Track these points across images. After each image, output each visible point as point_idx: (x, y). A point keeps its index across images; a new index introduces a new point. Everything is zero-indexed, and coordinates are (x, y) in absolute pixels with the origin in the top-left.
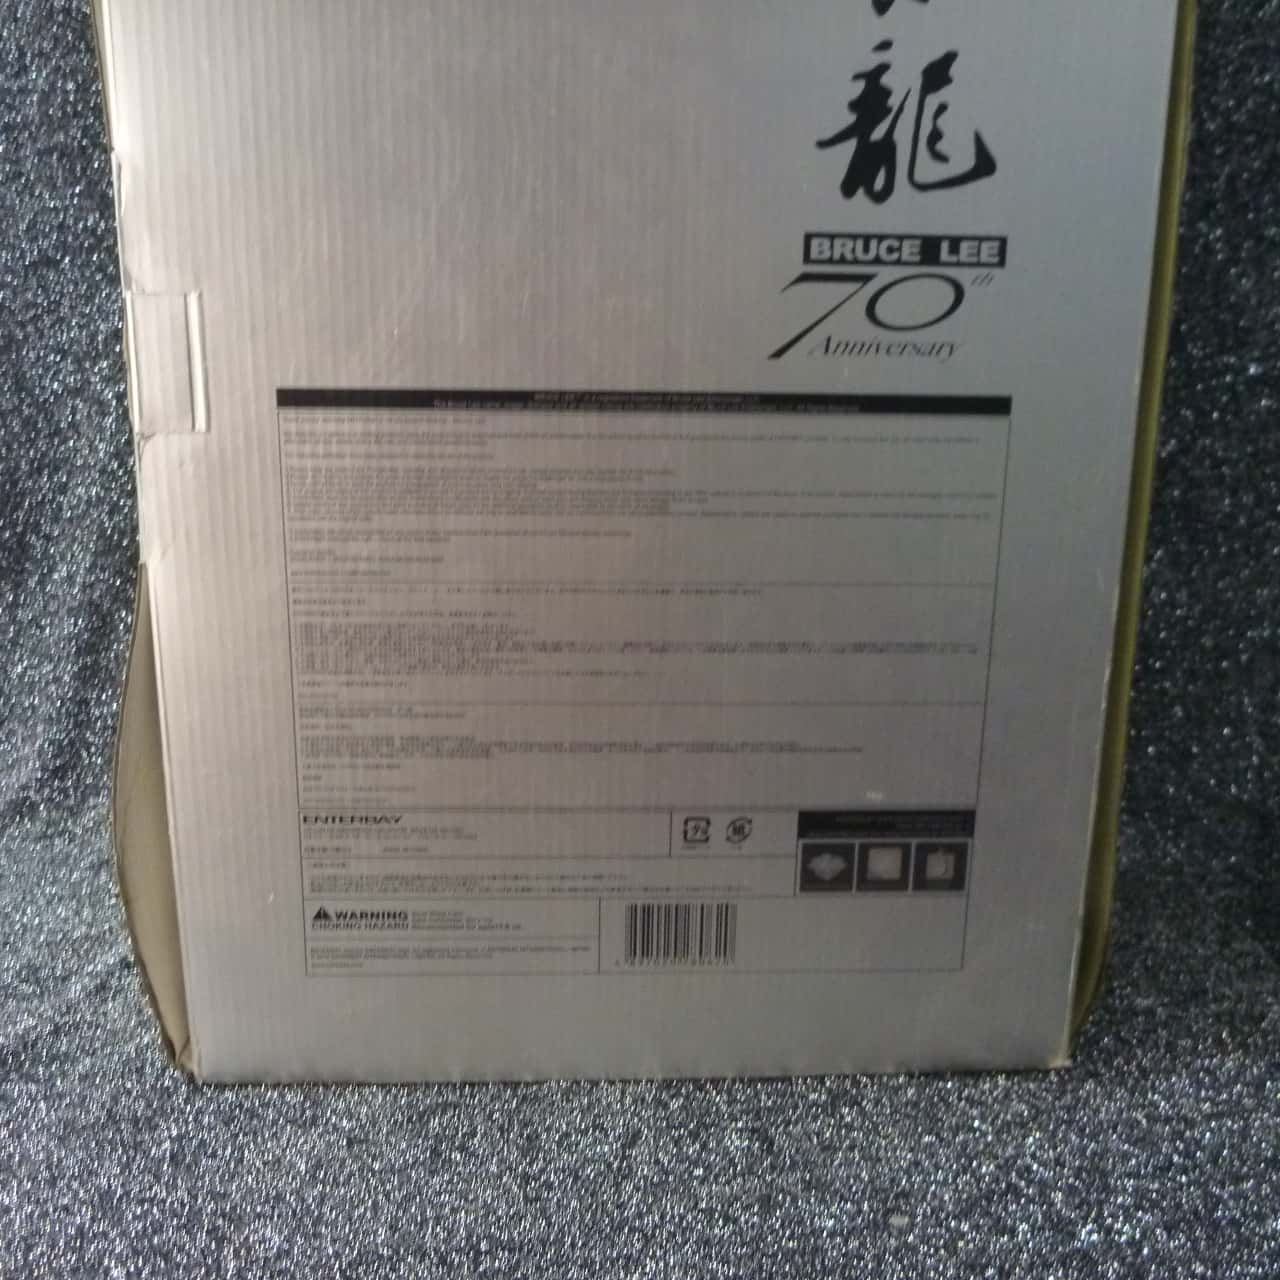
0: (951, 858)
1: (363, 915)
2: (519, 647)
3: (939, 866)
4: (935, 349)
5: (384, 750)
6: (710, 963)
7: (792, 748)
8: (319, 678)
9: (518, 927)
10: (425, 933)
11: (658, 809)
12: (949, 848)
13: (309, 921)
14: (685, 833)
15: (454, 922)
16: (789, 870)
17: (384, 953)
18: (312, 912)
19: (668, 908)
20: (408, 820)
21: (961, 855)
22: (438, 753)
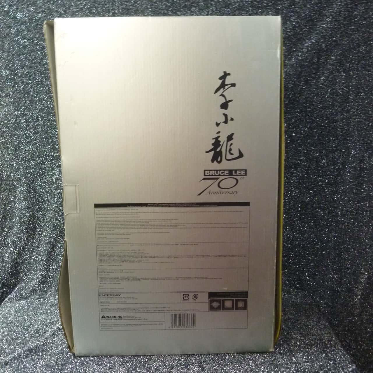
0: (243, 303)
1: (113, 317)
2: (145, 257)
3: (241, 305)
4: (232, 193)
5: (117, 280)
6: (190, 327)
7: (206, 278)
8: (102, 264)
9: (147, 319)
10: (126, 321)
11: (177, 292)
12: (242, 300)
13: (101, 319)
14: (183, 297)
15: (132, 318)
16: (207, 306)
17: (117, 325)
18: (101, 316)
19: (180, 314)
20: (122, 295)
21: (245, 302)
22: (129, 280)
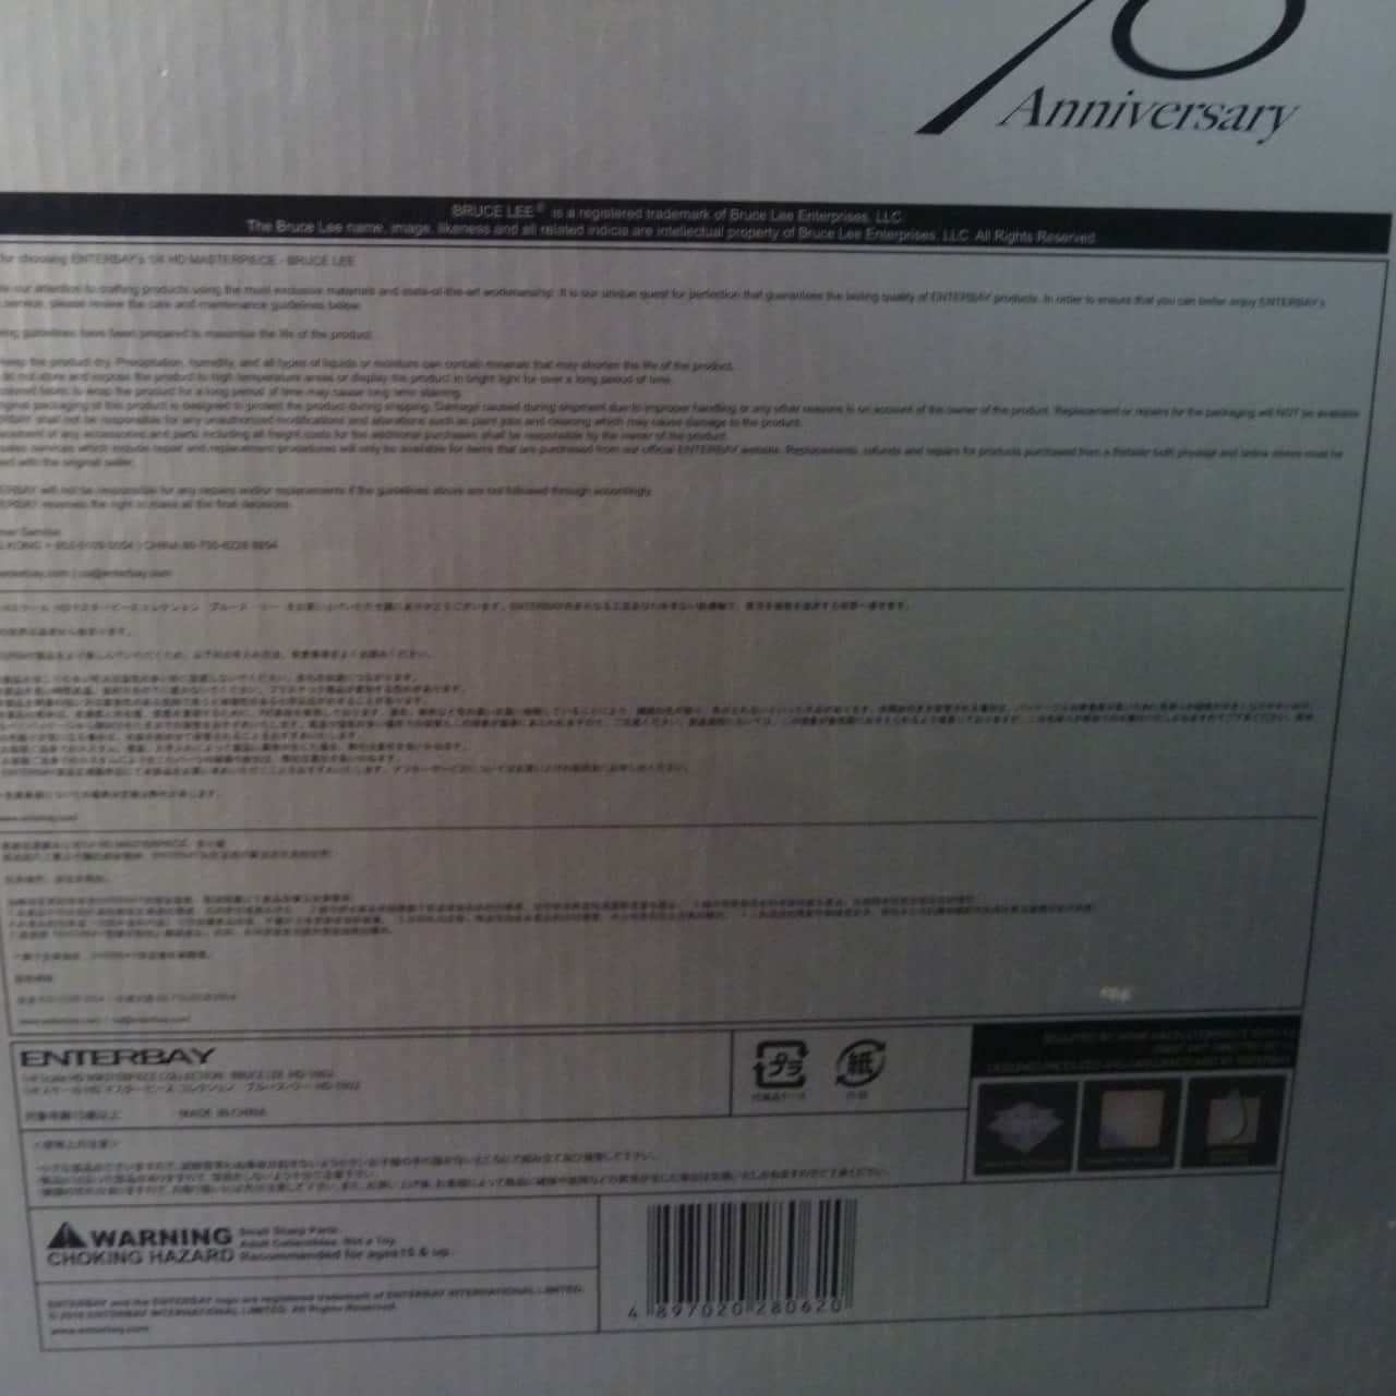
0: (1254, 1105)
1: (146, 1237)
2: (431, 719)
3: (1230, 1122)
4: (1244, 119)
5: (174, 922)
6: (806, 1308)
7: (962, 906)
8: (38, 783)
9: (443, 1253)
10: (267, 1268)
11: (707, 1027)
12: (1249, 1088)
13: (42, 1252)
14: (759, 1069)
15: (321, 1245)
16: (955, 1136)
17: (190, 1307)
18: (48, 1228)
19: (727, 1210)
20: (226, 1058)
21: (1271, 1098)
22: (280, 927)
